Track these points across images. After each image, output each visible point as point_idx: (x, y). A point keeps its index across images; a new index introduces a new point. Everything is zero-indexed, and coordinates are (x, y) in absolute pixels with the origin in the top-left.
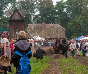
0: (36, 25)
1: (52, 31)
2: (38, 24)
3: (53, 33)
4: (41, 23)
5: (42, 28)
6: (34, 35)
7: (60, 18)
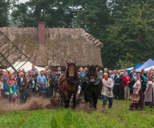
0: (20, 31)
1: (65, 47)
2: (26, 29)
3: (68, 53)
4: (36, 26)
5: (37, 38)
6: (16, 57)
7: (87, 13)
